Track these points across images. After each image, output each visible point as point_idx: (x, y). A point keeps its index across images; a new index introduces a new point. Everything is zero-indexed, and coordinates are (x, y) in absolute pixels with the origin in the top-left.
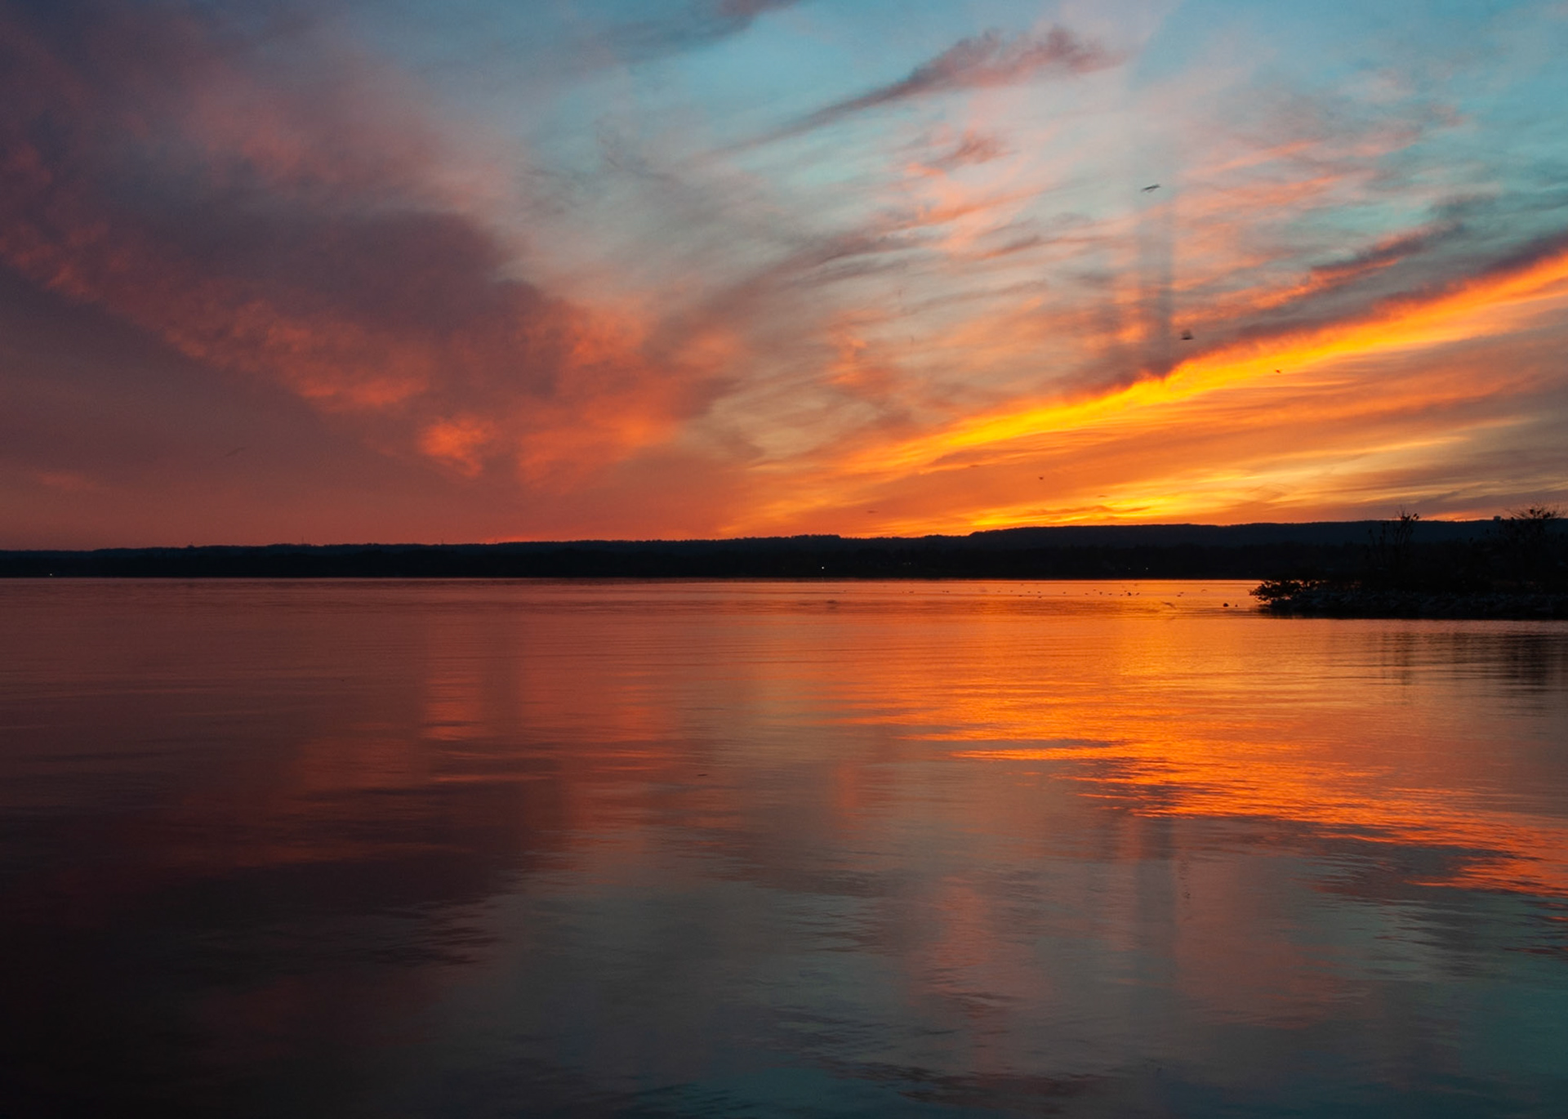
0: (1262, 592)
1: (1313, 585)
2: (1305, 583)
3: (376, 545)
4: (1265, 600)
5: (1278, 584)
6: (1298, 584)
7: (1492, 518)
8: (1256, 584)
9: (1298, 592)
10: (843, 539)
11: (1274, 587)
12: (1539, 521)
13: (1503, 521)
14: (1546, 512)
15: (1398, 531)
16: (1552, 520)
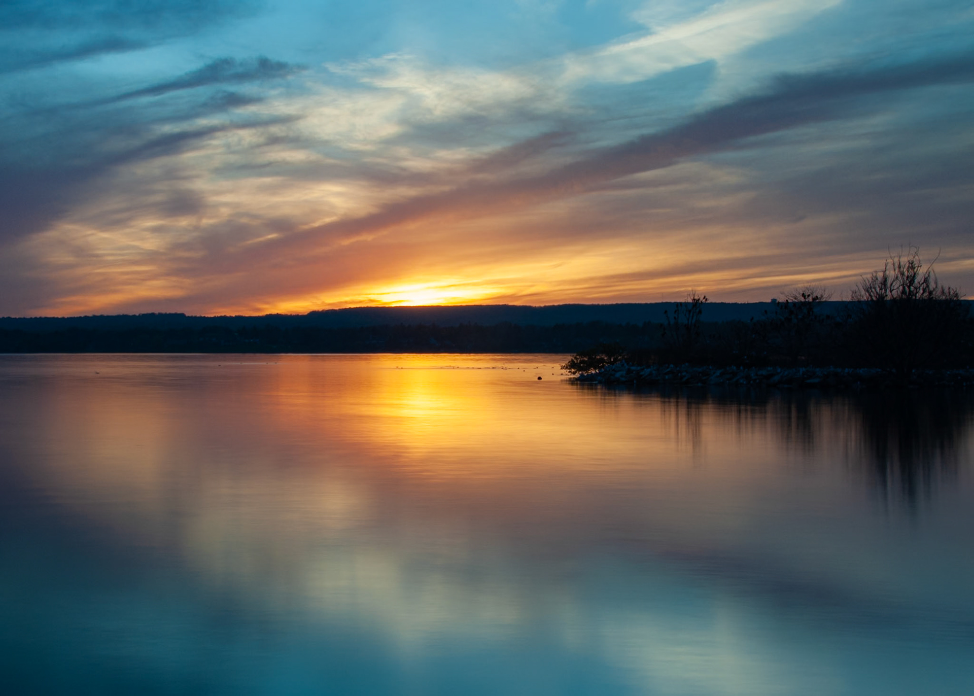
0: (572, 366)
1: (615, 360)
2: (610, 359)
4: (574, 373)
5: (585, 359)
6: (603, 359)
8: (569, 358)
9: (603, 366)
11: (582, 361)
12: (809, 303)
13: (779, 303)
14: (814, 295)
15: (690, 311)
16: (820, 303)
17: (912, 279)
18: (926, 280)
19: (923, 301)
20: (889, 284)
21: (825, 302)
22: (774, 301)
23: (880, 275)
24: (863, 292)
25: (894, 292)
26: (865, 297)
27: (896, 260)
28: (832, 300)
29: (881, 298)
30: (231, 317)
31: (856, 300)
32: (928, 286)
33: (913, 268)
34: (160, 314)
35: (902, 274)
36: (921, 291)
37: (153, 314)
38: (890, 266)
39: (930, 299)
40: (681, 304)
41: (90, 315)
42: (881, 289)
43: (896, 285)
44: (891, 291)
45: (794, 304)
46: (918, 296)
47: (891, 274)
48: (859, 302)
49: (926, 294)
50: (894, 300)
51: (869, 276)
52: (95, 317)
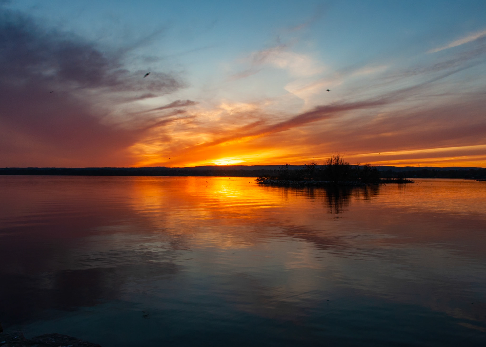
0: (257, 180)
1: (268, 178)
2: (266, 178)
3: (55, 168)
4: (258, 182)
5: (260, 178)
6: (265, 178)
7: (304, 165)
8: (256, 178)
9: (265, 180)
10: (166, 168)
11: (260, 179)
12: (314, 165)
13: (306, 165)
14: (315, 164)
15: (285, 167)
16: (316, 165)
17: (338, 160)
18: (341, 160)
19: (340, 165)
20: (332, 161)
21: (317, 165)
22: (305, 165)
23: (330, 159)
24: (326, 163)
25: (334, 163)
26: (327, 164)
27: (334, 156)
28: (319, 165)
29: (331, 164)
30: (176, 168)
31: (325, 165)
32: (342, 162)
33: (338, 157)
34: (160, 167)
35: (336, 159)
36: (340, 163)
37: (158, 167)
38: (333, 157)
39: (342, 165)
40: (283, 165)
41: (143, 167)
42: (330, 162)
43: (334, 161)
44: (333, 163)
45: (310, 166)
46: (339, 164)
47: (333, 159)
48: (326, 165)
49: (341, 164)
50: (334, 165)
51: (328, 159)
52: (144, 167)
